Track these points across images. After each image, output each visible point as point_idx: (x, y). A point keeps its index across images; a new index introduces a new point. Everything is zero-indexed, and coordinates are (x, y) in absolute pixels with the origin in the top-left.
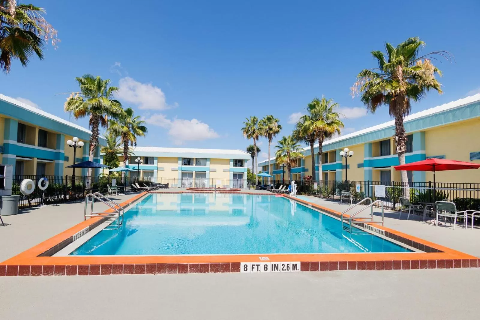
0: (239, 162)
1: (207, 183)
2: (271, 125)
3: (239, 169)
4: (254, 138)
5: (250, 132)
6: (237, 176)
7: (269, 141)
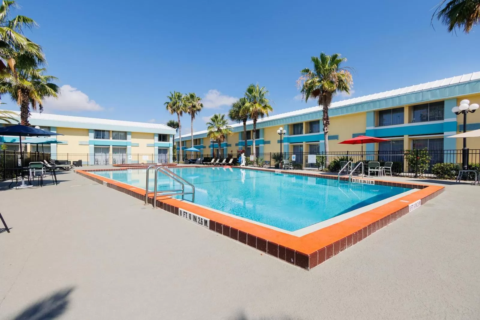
0: (163, 137)
1: (131, 159)
2: (195, 103)
3: (163, 144)
4: (178, 114)
5: (174, 107)
6: (162, 151)
7: (192, 118)
